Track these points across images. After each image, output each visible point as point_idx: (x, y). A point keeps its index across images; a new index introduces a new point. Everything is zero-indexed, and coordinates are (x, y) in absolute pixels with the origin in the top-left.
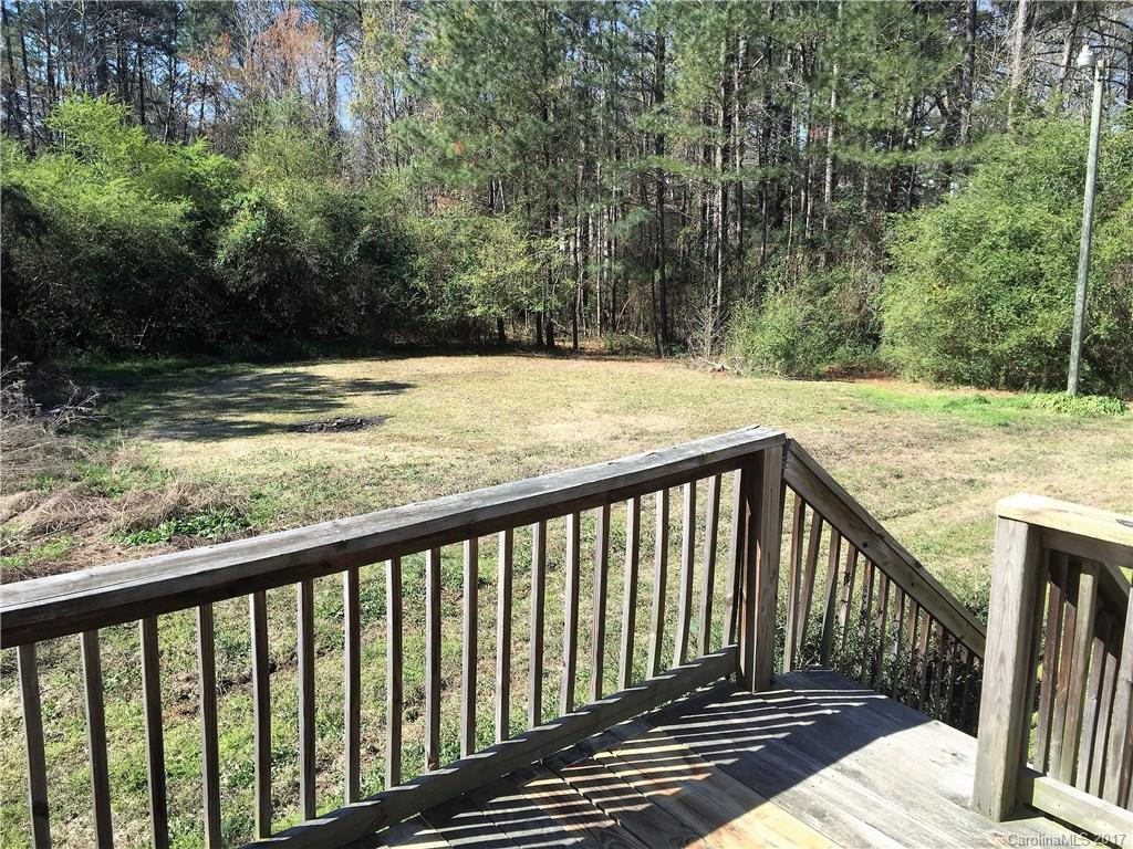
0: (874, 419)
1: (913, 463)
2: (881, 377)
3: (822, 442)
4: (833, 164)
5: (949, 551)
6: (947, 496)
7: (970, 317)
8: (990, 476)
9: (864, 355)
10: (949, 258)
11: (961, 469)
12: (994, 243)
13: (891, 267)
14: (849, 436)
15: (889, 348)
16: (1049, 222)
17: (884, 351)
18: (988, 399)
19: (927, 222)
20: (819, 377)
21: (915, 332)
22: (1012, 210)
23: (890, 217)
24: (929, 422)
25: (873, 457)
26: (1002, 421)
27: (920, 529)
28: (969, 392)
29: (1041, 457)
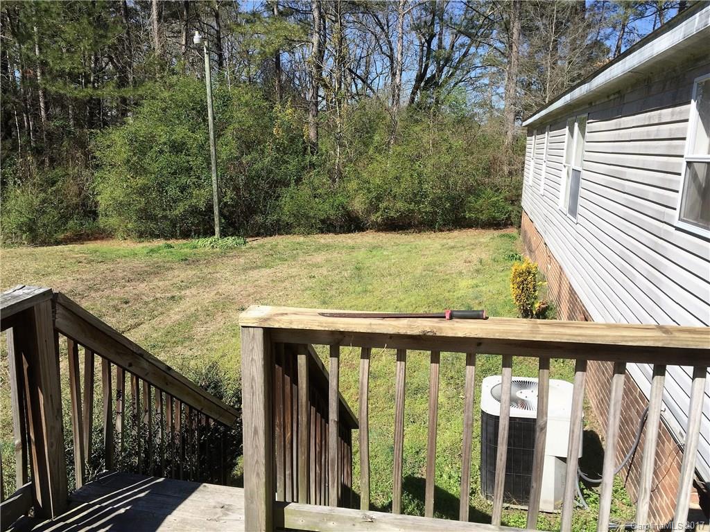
0: (102, 267)
1: (135, 292)
2: (102, 239)
3: (68, 287)
4: (45, 96)
5: (168, 345)
6: (160, 309)
7: (154, 196)
8: (183, 292)
9: (88, 225)
10: (135, 158)
11: (165, 291)
12: (161, 149)
13: (97, 165)
14: (87, 280)
15: (104, 219)
16: (190, 137)
17: (102, 222)
18: (172, 245)
19: (117, 136)
20: (58, 243)
21: (121, 207)
22: (168, 129)
23: (92, 132)
24: (139, 264)
25: (107, 292)
26: (183, 258)
27: (147, 335)
28: (161, 243)
29: (209, 276)
